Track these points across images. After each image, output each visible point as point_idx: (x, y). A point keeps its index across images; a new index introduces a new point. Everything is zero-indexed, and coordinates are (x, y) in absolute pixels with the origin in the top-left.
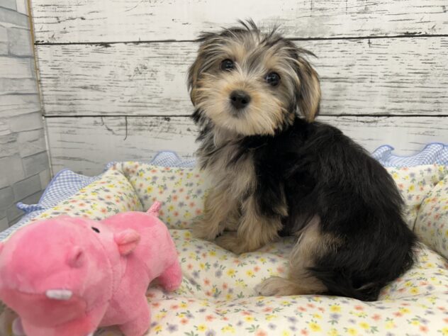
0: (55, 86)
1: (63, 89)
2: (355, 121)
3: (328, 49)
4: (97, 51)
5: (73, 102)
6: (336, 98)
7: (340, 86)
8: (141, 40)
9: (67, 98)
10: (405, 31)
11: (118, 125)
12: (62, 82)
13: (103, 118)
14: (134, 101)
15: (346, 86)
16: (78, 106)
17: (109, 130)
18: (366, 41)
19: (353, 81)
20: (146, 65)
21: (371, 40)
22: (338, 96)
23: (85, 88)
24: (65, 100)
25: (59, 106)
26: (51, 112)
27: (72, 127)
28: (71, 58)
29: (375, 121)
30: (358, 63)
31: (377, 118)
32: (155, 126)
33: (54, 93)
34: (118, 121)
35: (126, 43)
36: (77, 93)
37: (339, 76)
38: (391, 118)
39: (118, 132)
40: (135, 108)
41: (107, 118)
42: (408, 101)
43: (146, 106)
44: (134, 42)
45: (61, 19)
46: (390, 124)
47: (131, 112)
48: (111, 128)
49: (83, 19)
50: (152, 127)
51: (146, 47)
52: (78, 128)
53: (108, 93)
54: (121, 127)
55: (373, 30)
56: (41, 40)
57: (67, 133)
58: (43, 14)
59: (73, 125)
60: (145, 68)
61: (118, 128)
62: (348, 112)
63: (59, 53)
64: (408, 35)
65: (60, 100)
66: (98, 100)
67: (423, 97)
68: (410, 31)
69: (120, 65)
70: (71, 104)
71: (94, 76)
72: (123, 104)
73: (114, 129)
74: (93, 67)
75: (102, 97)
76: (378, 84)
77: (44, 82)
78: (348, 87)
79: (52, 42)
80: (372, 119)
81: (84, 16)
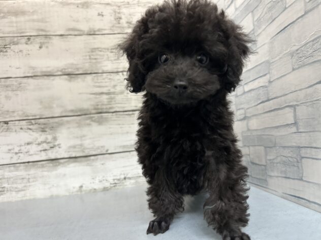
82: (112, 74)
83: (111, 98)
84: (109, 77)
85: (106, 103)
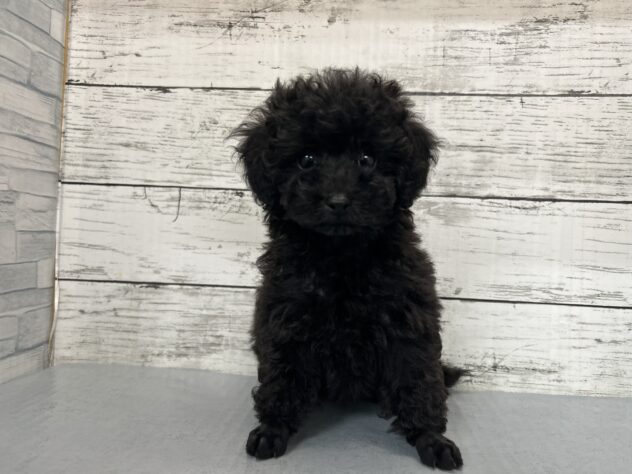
0: (85, 140)
1: (95, 146)
2: (507, 206)
3: (467, 108)
4: (151, 98)
5: (107, 164)
6: (480, 173)
7: (484, 157)
8: (214, 86)
9: (99, 158)
10: (569, 89)
11: (167, 200)
12: (96, 136)
13: (147, 188)
14: (194, 167)
15: (493, 157)
16: (113, 171)
17: (153, 205)
18: (517, 100)
19: (503, 150)
20: (217, 119)
21: (524, 98)
22: (483, 170)
23: (127, 145)
24: (96, 161)
25: (86, 169)
26: (73, 177)
27: (99, 200)
28: (114, 104)
29: (535, 208)
30: (508, 127)
31: (537, 204)
32: (220, 203)
33: (82, 150)
34: (167, 194)
35: (192, 89)
36: (115, 152)
37: (483, 144)
38: (557, 203)
39: (165, 210)
40: (196, 177)
41: (152, 188)
42: (580, 181)
43: (211, 175)
44: (203, 88)
45: (107, 54)
46: (557, 212)
47: (189, 182)
48: (155, 203)
49: (137, 55)
50: (216, 205)
51: (220, 95)
52: (108, 201)
53: (159, 154)
54: (170, 203)
55: (526, 86)
56: (75, 78)
57: (90, 208)
58: (85, 47)
59: (101, 197)
60: (216, 123)
61: (166, 203)
62: (496, 192)
63: (97, 98)
64: (572, 94)
65: (88, 160)
66: (143, 163)
67: (600, 176)
68: (576, 89)
69: (180, 116)
70: (104, 167)
71: (143, 130)
72: (177, 170)
73: (161, 205)
74: (142, 118)
75: (148, 160)
76: (536, 157)
77: (70, 134)
78: (494, 160)
79: (91, 83)
80: (530, 204)
81: (140, 52)
82: (492, 99)
83: (485, 162)
84: (486, 106)
85: (468, 172)
